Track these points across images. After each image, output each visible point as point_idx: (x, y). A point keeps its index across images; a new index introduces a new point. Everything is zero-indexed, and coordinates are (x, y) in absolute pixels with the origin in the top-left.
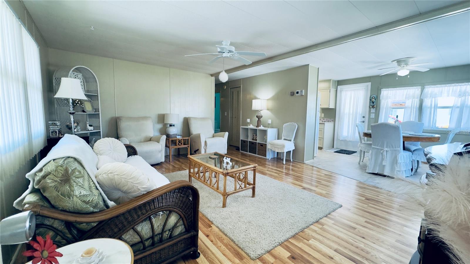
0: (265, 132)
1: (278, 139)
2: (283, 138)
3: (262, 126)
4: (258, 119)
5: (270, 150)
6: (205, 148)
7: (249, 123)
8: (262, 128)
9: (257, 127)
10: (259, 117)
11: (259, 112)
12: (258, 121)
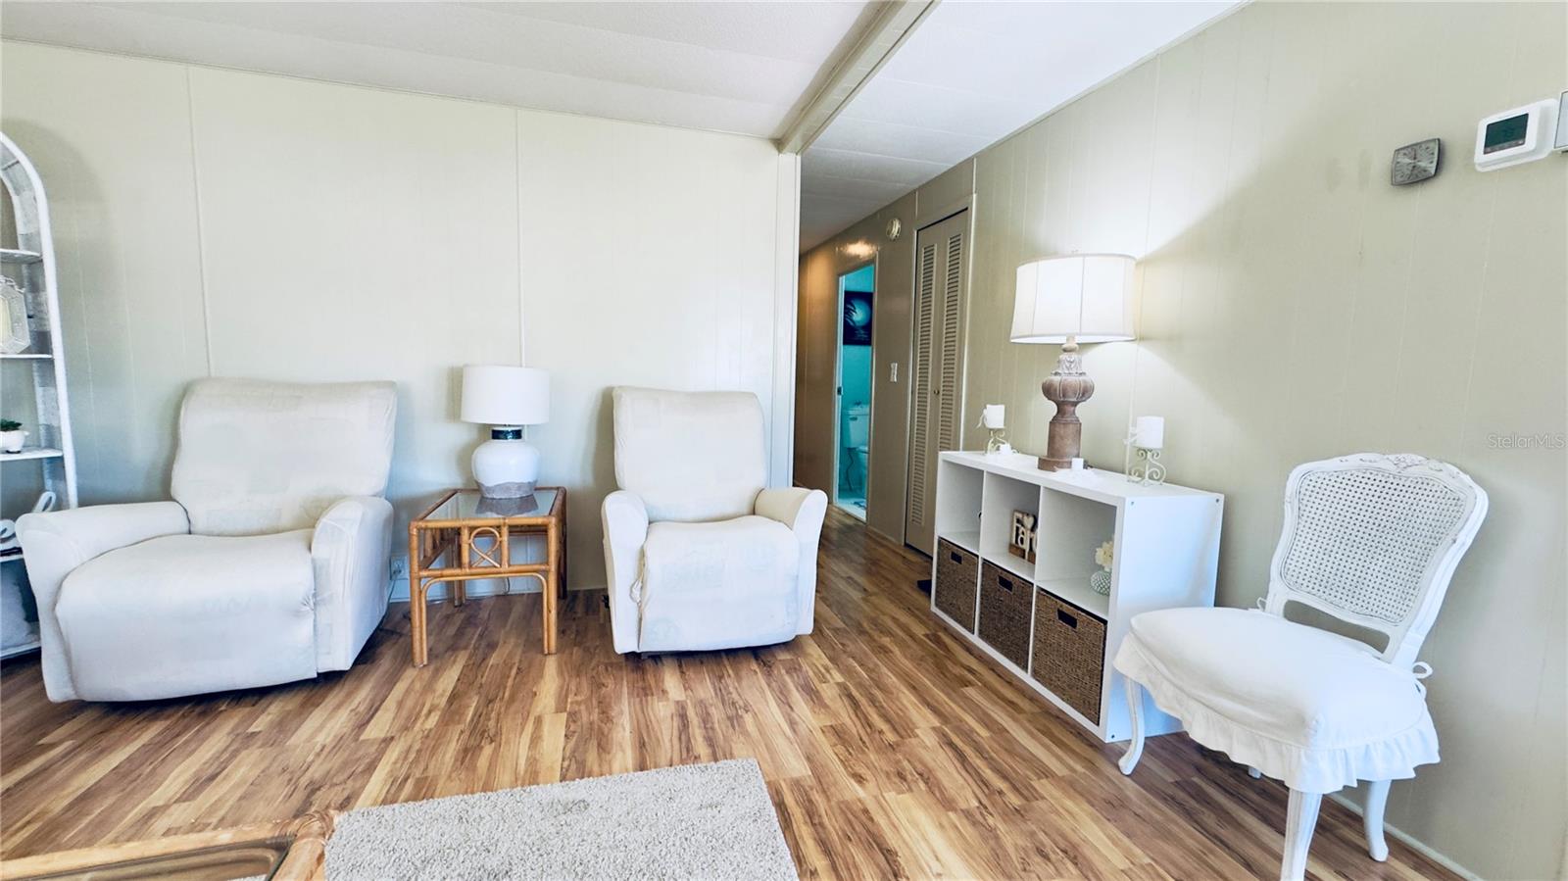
0: (1099, 519)
1: (1217, 604)
2: (1279, 595)
3: (1078, 463)
4: (1059, 405)
5: (1131, 692)
6: (636, 592)
7: (997, 431)
8: (1075, 478)
9: (1045, 464)
10: (1064, 400)
11: (1064, 356)
12: (1053, 423)
